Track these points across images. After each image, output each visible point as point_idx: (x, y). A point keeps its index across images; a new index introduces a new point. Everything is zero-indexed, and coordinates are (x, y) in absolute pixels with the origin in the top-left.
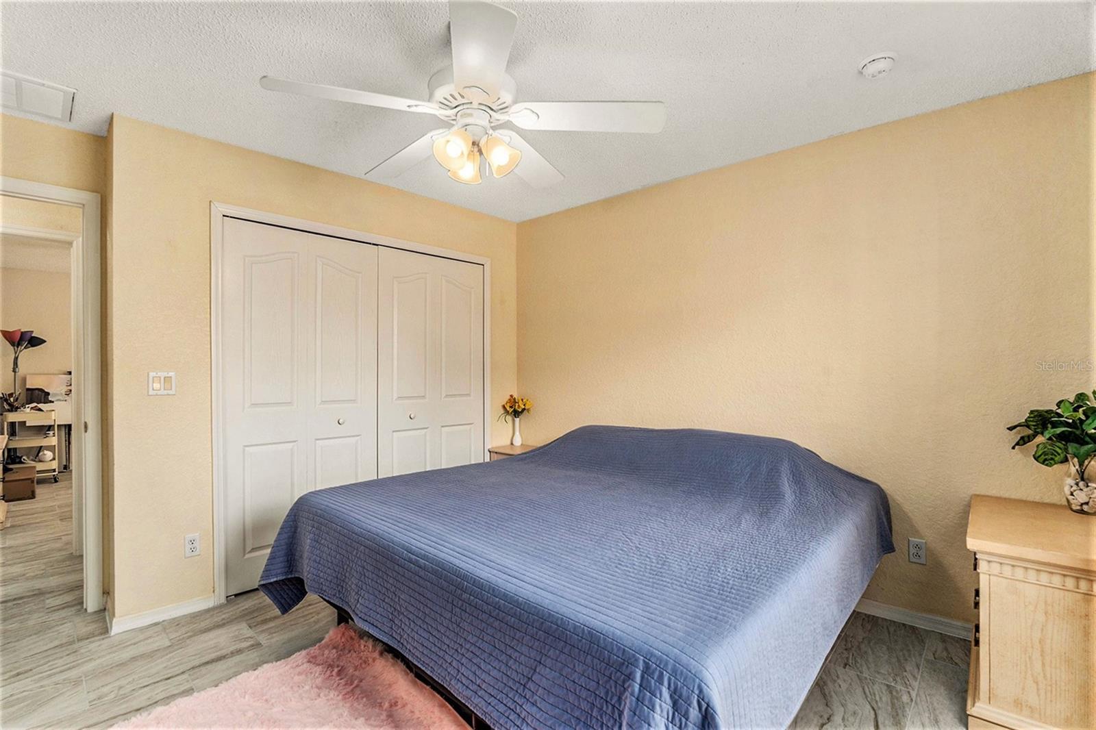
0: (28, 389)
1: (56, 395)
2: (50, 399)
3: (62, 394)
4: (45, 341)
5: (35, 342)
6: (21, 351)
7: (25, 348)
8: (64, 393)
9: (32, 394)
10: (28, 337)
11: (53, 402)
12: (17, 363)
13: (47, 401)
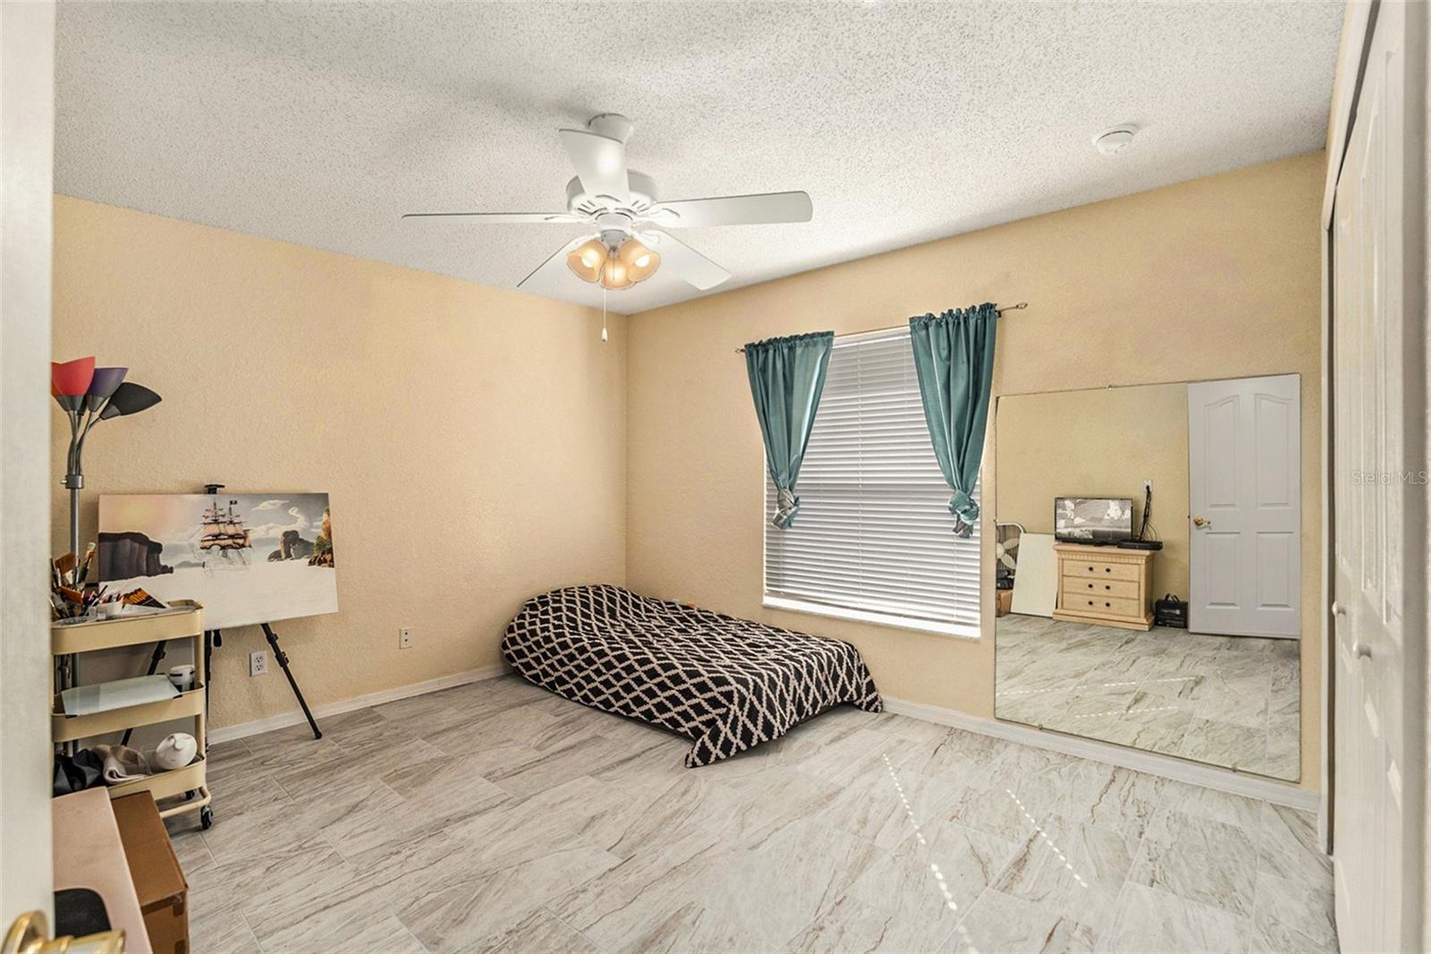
0: (103, 538)
1: (177, 550)
2: (162, 563)
3: (192, 546)
4: (157, 399)
5: (131, 399)
6: (90, 425)
7: (100, 416)
8: (199, 545)
9: (114, 552)
10: (111, 386)
11: (171, 570)
12: (78, 462)
13: (156, 569)
